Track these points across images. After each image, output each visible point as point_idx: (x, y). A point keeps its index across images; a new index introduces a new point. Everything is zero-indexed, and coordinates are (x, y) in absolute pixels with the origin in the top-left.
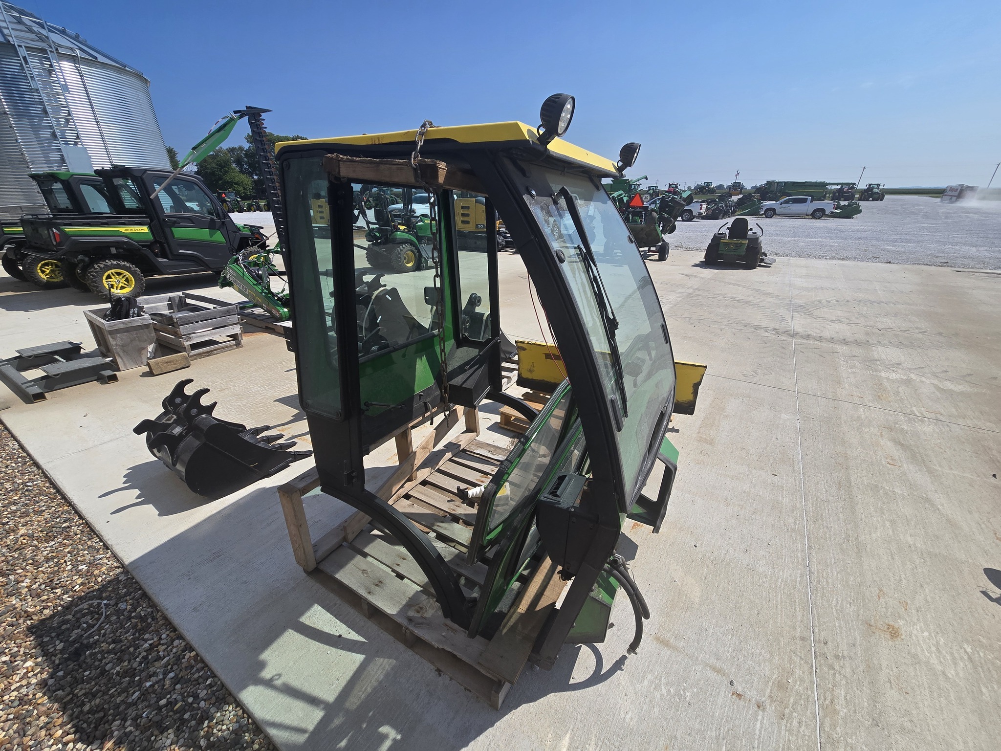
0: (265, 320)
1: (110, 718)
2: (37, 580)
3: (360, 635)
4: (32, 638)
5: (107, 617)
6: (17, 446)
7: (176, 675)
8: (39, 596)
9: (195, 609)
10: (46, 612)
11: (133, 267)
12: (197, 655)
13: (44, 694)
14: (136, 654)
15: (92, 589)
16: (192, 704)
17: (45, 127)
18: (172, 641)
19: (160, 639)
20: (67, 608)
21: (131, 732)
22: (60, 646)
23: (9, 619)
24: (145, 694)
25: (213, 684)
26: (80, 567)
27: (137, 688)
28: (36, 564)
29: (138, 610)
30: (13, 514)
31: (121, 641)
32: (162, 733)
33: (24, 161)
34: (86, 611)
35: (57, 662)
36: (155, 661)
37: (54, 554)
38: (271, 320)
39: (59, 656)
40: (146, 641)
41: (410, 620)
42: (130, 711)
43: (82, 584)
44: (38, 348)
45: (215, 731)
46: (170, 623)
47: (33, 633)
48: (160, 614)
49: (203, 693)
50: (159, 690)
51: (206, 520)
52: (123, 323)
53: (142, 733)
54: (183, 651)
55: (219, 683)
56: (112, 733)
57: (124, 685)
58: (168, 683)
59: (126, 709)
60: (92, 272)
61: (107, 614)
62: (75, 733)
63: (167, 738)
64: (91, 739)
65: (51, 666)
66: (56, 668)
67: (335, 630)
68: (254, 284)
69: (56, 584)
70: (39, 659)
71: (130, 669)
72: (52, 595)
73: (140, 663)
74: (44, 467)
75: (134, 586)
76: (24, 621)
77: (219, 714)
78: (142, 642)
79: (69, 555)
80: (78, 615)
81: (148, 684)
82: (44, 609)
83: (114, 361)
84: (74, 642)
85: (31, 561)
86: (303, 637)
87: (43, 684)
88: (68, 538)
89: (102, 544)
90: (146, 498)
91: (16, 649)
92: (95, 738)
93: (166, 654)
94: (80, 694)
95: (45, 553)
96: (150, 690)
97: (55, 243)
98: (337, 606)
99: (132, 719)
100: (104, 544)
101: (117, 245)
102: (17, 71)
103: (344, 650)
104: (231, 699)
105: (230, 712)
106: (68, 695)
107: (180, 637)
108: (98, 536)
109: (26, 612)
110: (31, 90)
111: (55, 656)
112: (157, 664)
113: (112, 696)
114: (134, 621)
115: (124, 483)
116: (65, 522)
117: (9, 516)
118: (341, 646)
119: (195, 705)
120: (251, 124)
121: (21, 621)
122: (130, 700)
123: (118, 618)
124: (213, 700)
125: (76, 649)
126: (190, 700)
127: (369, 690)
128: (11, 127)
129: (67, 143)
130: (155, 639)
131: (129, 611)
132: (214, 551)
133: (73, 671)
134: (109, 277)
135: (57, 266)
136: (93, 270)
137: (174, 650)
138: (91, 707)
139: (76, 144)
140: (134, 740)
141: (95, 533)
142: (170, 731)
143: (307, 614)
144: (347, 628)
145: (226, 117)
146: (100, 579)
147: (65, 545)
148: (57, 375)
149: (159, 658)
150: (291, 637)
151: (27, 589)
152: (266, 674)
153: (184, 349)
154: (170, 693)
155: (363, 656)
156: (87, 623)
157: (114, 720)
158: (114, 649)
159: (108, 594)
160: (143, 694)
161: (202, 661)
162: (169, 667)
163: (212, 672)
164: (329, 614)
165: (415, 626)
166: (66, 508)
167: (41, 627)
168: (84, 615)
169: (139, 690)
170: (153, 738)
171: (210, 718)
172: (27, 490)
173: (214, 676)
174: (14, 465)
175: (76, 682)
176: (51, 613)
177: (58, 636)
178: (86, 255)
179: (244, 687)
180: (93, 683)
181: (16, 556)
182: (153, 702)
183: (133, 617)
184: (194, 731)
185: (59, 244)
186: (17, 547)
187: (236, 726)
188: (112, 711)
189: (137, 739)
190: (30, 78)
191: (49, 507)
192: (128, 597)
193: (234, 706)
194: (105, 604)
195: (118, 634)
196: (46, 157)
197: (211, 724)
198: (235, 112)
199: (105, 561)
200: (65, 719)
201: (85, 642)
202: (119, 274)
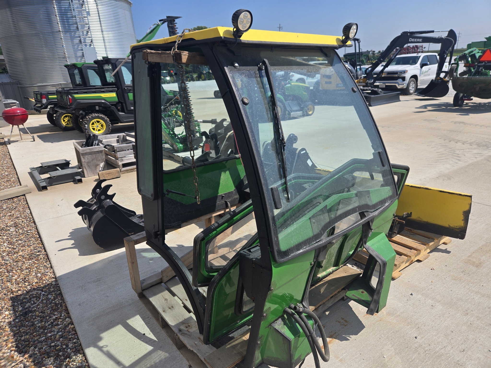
0: (169, 152)
1: (30, 345)
2: (20, 277)
3: (155, 336)
4: (11, 302)
5: (42, 300)
6: (29, 212)
7: (62, 334)
8: (18, 284)
9: (80, 305)
10: (20, 292)
11: (106, 118)
12: (74, 327)
13: (9, 328)
14: (49, 320)
15: (40, 286)
16: (65, 349)
17: (77, 37)
18: (66, 318)
19: (61, 316)
20: (28, 292)
21: (36, 354)
22: (20, 309)
23: (5, 291)
24: (47, 339)
25: (76, 342)
26: (38, 275)
27: (45, 335)
28: (21, 269)
29: (56, 300)
30: (19, 245)
31: (44, 313)
32: (48, 358)
33: (65, 58)
34: (35, 295)
35: (17, 315)
36: (56, 325)
37: (30, 267)
38: (173, 151)
39: (19, 312)
40: (55, 315)
41: (180, 330)
42: (39, 344)
43: (37, 283)
44: (50, 162)
45: (70, 364)
46: (67, 310)
47: (12, 300)
48: (64, 304)
49: (70, 345)
50: (53, 339)
51: (100, 261)
52: (89, 149)
53: (40, 355)
54: (69, 324)
55: (79, 343)
56: (29, 351)
57: (40, 332)
58: (58, 336)
59: (37, 343)
60: (85, 120)
61: (43, 299)
62: (16, 347)
63: (50, 361)
64: (21, 352)
65: (15, 316)
66: (16, 318)
67: (143, 331)
68: (165, 128)
69: (27, 280)
70: (11, 312)
71: (44, 326)
72: (24, 285)
73: (49, 325)
74: (37, 223)
75: (58, 288)
76: (10, 294)
77: (74, 357)
78: (53, 315)
79: (35, 268)
80: (31, 297)
81: (49, 335)
82: (19, 290)
83: (83, 172)
84: (26, 308)
85: (20, 268)
86: (125, 330)
87: (10, 323)
88: (37, 260)
89: (50, 265)
90: (75, 246)
91: (4, 305)
92: (22, 352)
93: (61, 323)
94: (22, 331)
95: (26, 265)
96: (50, 338)
97: (69, 104)
98: (149, 318)
99: (39, 348)
100: (51, 265)
101: (99, 104)
102: (67, 7)
103: (144, 342)
104: (81, 352)
105: (80, 357)
106: (17, 330)
107: (70, 317)
108: (49, 261)
109: (12, 290)
110: (72, 17)
111: (17, 312)
112: (56, 327)
113: (34, 336)
114: (52, 304)
115: (69, 236)
116: (38, 252)
117: (17, 245)
118: (143, 339)
119: (66, 350)
120: (168, 26)
121: (9, 294)
122: (40, 340)
123: (47, 302)
124: (74, 350)
125: (26, 311)
126: (64, 347)
127: (148, 366)
128: (61, 38)
129: (86, 46)
130: (59, 316)
131: (52, 300)
132: (98, 278)
133: (22, 321)
134: (93, 124)
135: (71, 117)
136: (85, 119)
137: (65, 323)
138: (25, 339)
139: (90, 45)
140: (36, 357)
141: (49, 260)
142: (52, 358)
143: (132, 319)
144: (150, 331)
145: (155, 24)
146: (44, 282)
147: (35, 263)
148: (54, 177)
149: (58, 325)
150: (120, 328)
151: (15, 280)
152: (101, 344)
153: (118, 166)
154: (57, 341)
155: (152, 348)
156: (34, 301)
157: (31, 347)
158: (41, 315)
159: (45, 289)
160: (46, 339)
161: (75, 331)
162: (61, 330)
163: (78, 337)
164: (143, 321)
165: (181, 334)
166: (41, 245)
167: (15, 298)
168: (34, 297)
169: (45, 337)
170: (44, 359)
171: (70, 358)
172: (27, 235)
173: (78, 339)
174: (25, 221)
175: (22, 326)
176: (21, 293)
177: (21, 304)
178: (84, 111)
179: (89, 347)
180: (28, 328)
181: (15, 264)
182: (49, 343)
183: (53, 303)
184: (62, 361)
185: (71, 104)
186: (16, 260)
187: (80, 365)
188: (32, 343)
189: (38, 357)
190: (72, 10)
191: (34, 244)
192: (53, 293)
193: (82, 355)
194: (43, 294)
195: (44, 309)
196: (76, 54)
197: (70, 360)
198: (160, 21)
199: (49, 273)
200: (13, 340)
201: (30, 309)
202: (98, 122)
